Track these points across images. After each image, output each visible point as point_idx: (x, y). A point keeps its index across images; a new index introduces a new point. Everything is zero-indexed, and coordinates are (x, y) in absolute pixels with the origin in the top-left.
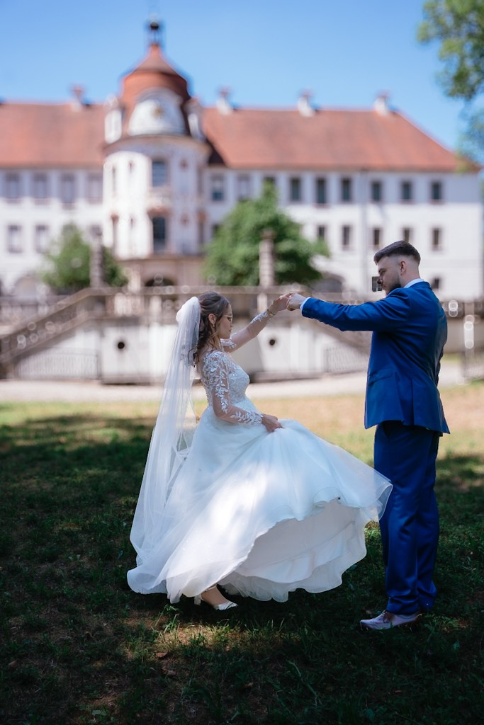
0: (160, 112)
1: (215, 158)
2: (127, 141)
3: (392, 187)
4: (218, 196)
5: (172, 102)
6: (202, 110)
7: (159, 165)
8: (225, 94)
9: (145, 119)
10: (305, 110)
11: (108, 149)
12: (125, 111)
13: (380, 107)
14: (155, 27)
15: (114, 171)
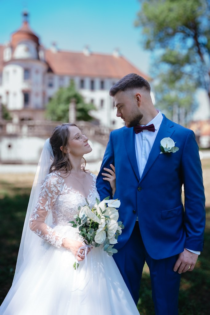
0: (28, 50)
1: (50, 70)
2: (13, 61)
4: (51, 85)
5: (33, 46)
6: (45, 51)
7: (27, 72)
8: (54, 44)
9: (21, 52)
10: (86, 53)
11: (5, 64)
12: (13, 48)
13: (116, 55)
14: (26, 15)
15: (8, 73)
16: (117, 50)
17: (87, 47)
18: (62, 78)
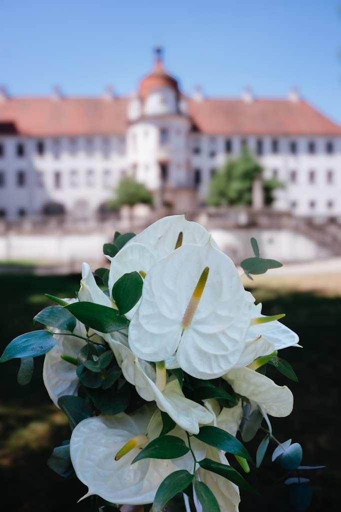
0: (164, 101)
1: (195, 129)
2: (144, 119)
3: (302, 144)
4: (197, 151)
5: (170, 94)
6: (189, 100)
7: (164, 133)
8: (199, 88)
9: (155, 104)
10: (247, 98)
11: (130, 123)
12: (142, 99)
13: (293, 98)
14: (159, 51)
15: (135, 137)
16: (296, 90)
17: (249, 90)
18: (213, 139)
